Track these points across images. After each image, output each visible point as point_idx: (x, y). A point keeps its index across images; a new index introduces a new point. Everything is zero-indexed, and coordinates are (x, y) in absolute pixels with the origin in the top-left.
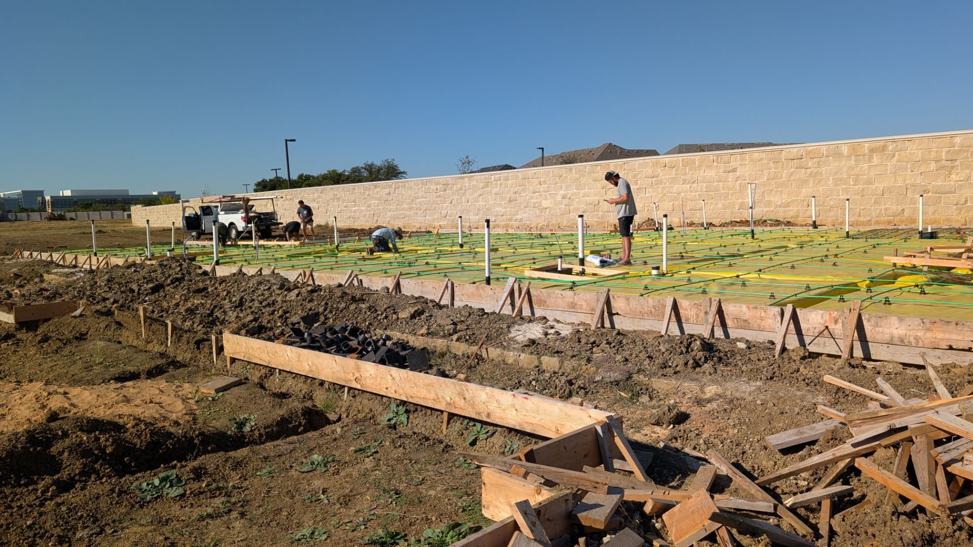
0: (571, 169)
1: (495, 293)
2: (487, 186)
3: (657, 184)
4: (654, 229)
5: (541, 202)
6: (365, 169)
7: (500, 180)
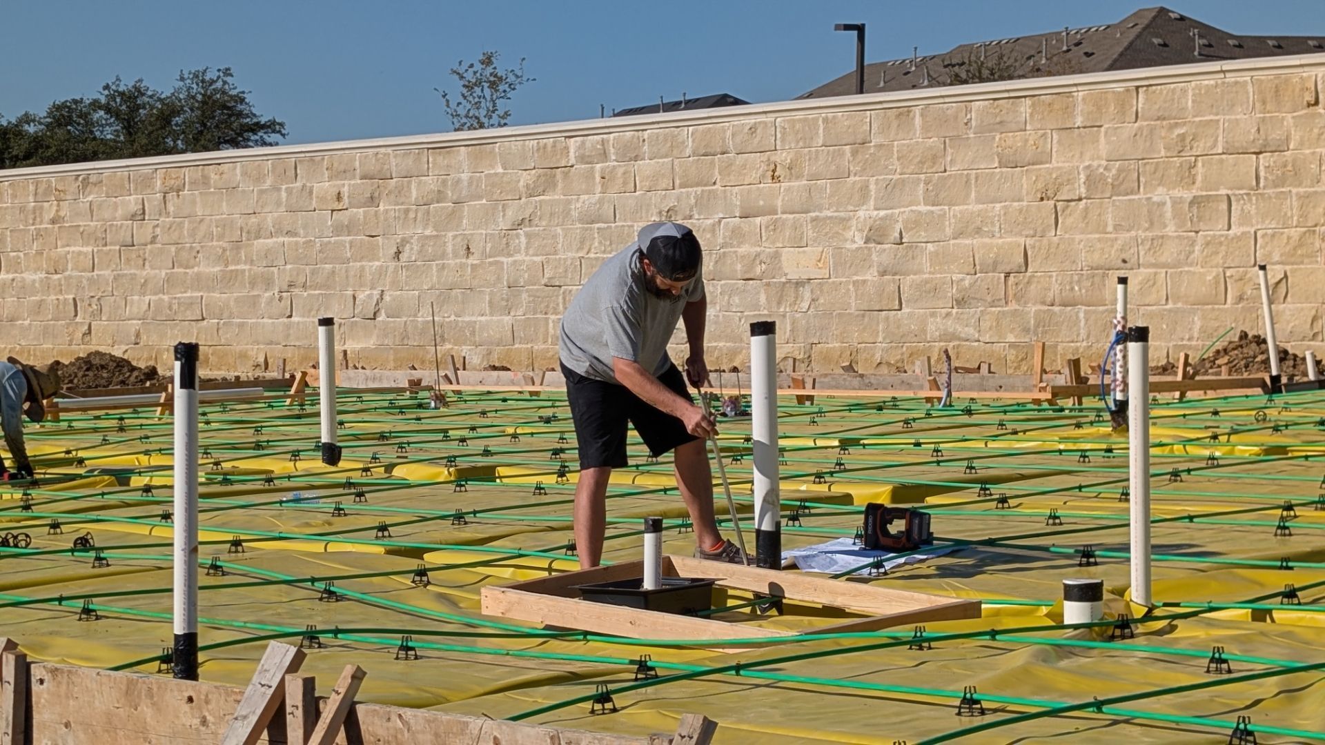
0: (904, 113)
1: (204, 722)
2: (546, 181)
3: (1280, 182)
4: (1263, 385)
5: (776, 256)
6: (108, 110)
7: (604, 156)
